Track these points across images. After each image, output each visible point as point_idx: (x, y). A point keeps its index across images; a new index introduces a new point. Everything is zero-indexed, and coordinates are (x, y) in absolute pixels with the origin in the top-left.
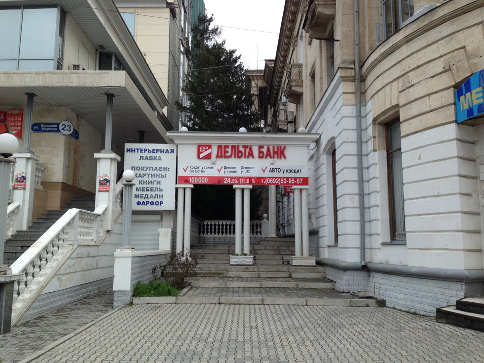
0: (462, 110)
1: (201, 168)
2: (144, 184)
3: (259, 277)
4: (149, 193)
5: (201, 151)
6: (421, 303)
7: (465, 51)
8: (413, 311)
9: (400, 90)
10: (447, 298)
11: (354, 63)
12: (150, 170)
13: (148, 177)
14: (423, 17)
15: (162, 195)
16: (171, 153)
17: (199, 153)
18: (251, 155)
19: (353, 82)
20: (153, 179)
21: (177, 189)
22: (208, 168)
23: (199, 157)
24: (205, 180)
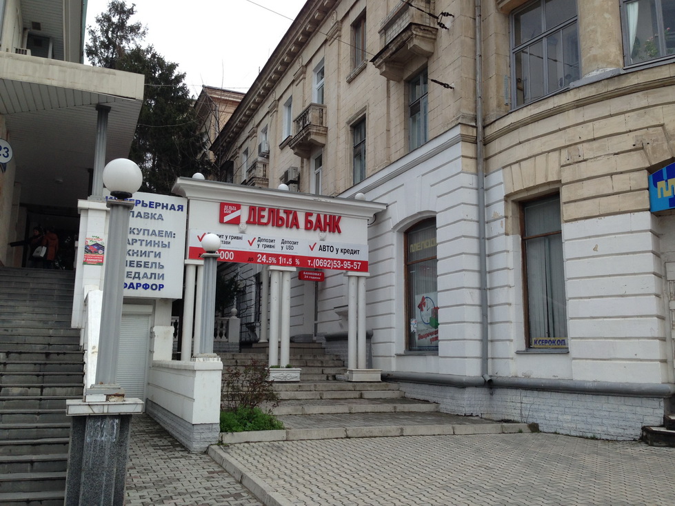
0: (659, 196)
1: (224, 237)
2: (133, 255)
3: (321, 398)
4: (142, 270)
5: (225, 212)
6: (602, 425)
7: (664, 129)
8: (589, 435)
9: (563, 163)
10: (641, 417)
11: (475, 120)
12: (144, 234)
13: (141, 245)
14: (606, 81)
15: (163, 275)
16: (178, 210)
17: (222, 215)
18: (295, 224)
19: (474, 145)
20: (148, 249)
21: (186, 266)
22: (235, 238)
23: (221, 221)
24: (229, 256)
